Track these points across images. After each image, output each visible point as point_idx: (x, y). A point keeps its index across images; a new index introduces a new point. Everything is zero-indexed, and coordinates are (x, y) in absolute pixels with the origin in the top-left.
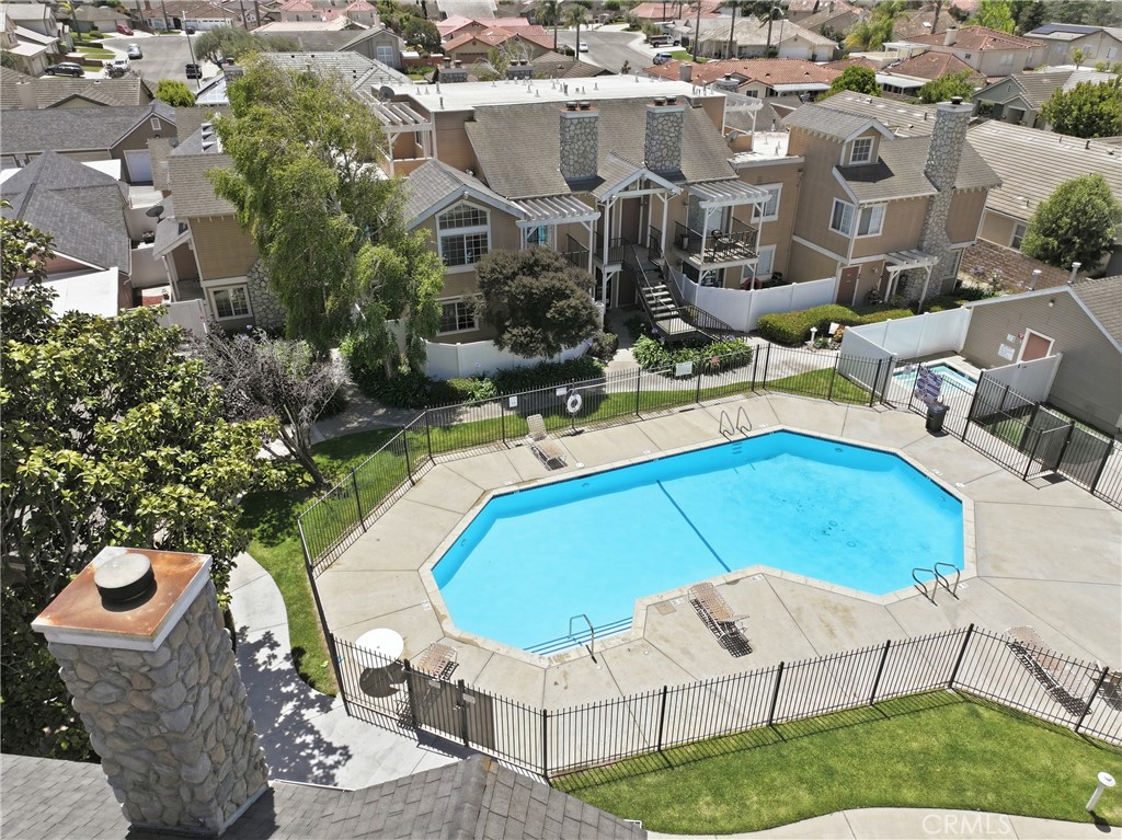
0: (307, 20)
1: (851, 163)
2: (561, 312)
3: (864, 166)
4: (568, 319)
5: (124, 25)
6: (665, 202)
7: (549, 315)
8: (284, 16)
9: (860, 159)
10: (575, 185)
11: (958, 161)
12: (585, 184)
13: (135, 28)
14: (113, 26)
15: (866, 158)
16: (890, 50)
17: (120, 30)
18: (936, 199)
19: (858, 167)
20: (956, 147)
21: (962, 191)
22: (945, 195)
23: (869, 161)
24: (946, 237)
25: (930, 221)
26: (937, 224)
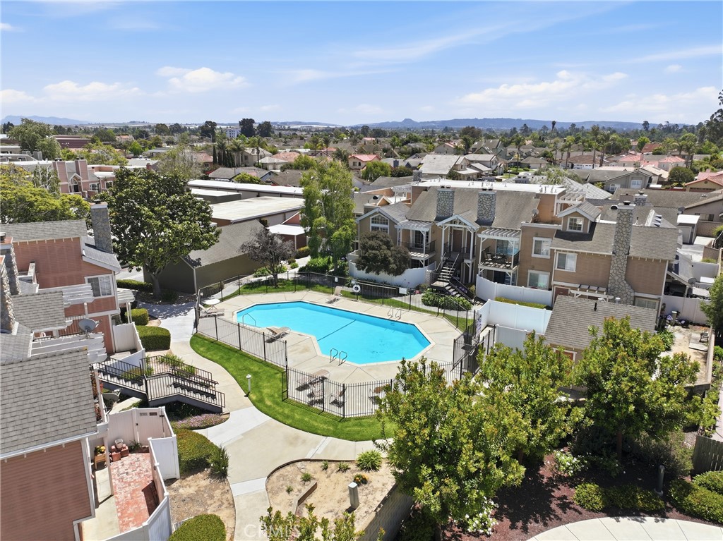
1: (568, 230)
6: (472, 233)
9: (575, 229)
10: (437, 219)
11: (628, 238)
12: (442, 218)
18: (613, 259)
19: (572, 233)
20: (624, 230)
21: (635, 258)
22: (621, 258)
23: (581, 231)
24: (627, 285)
25: (611, 272)
26: (617, 275)
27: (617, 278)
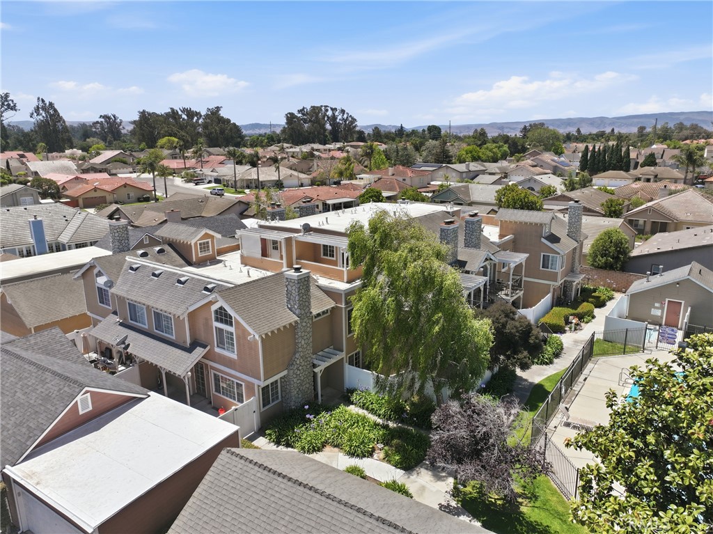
1: (546, 235)
6: (489, 268)
16: (360, 178)
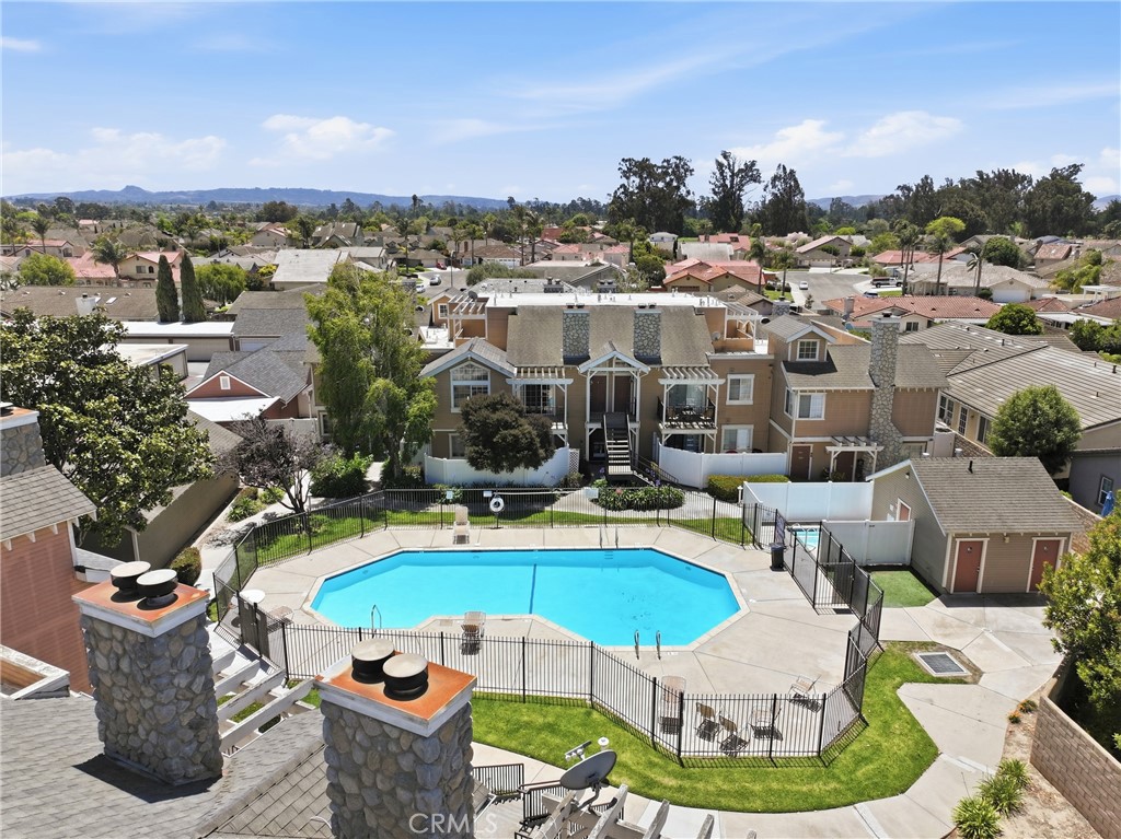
0: (570, 260)
1: (798, 359)
2: (504, 439)
3: (812, 363)
4: (509, 444)
5: (442, 263)
6: (638, 378)
7: (495, 440)
8: (554, 257)
9: (807, 356)
10: (567, 361)
11: (894, 363)
12: (574, 359)
13: (449, 265)
14: (434, 263)
15: (814, 356)
17: (438, 266)
18: (876, 394)
19: (804, 363)
20: (889, 352)
21: (904, 390)
22: (886, 391)
23: (817, 359)
24: (894, 428)
25: (874, 412)
26: (881, 416)
27: (881, 420)
